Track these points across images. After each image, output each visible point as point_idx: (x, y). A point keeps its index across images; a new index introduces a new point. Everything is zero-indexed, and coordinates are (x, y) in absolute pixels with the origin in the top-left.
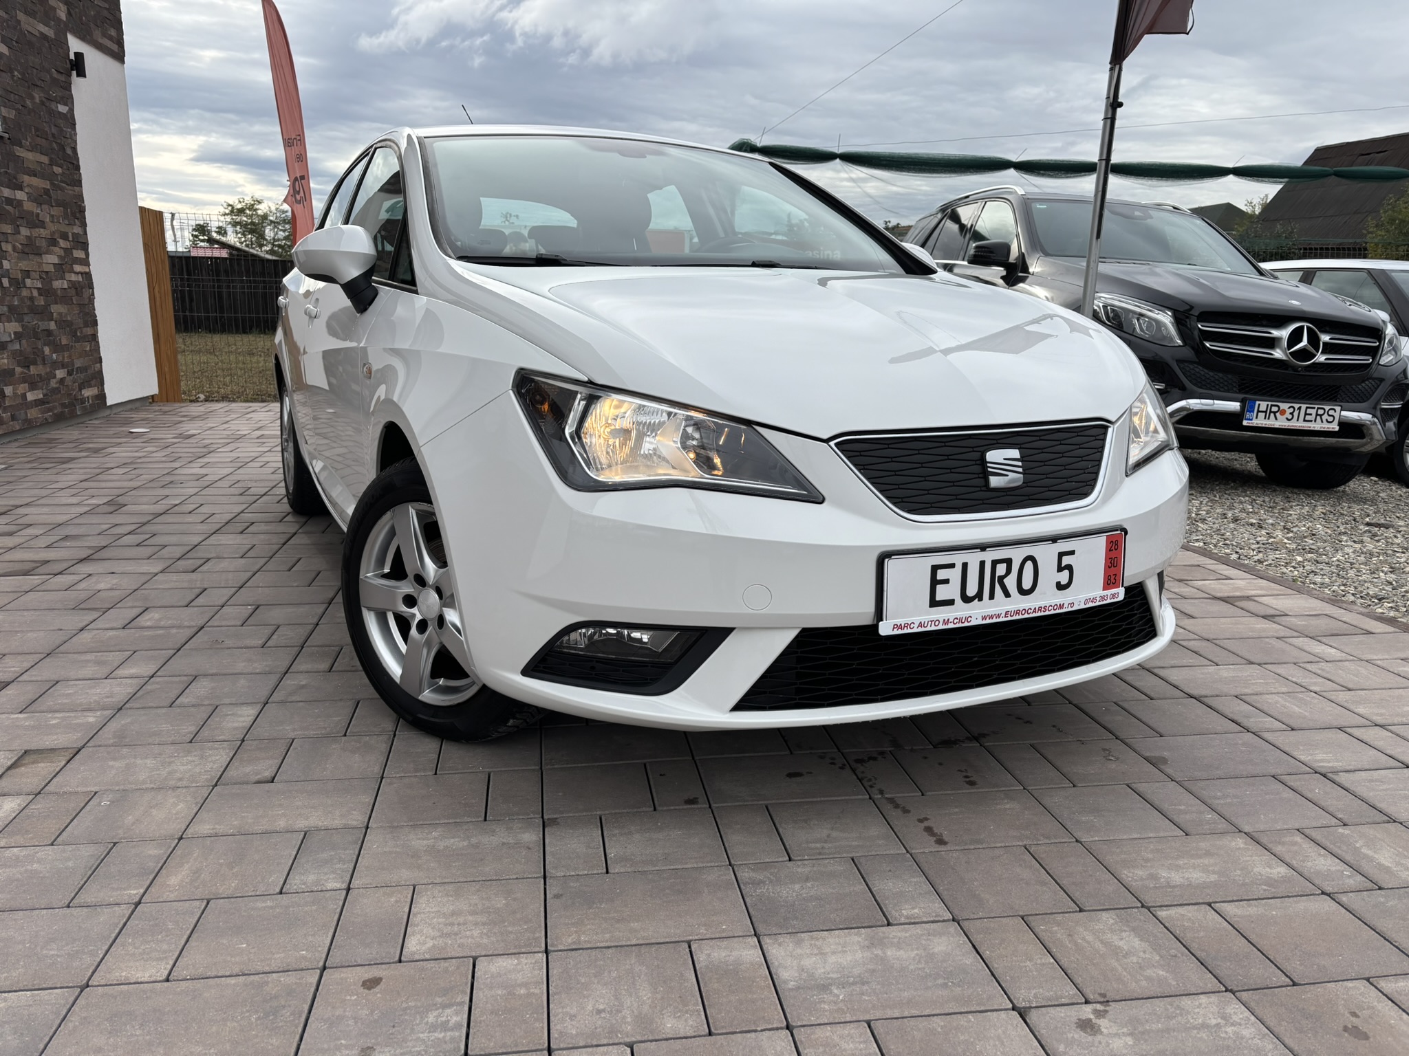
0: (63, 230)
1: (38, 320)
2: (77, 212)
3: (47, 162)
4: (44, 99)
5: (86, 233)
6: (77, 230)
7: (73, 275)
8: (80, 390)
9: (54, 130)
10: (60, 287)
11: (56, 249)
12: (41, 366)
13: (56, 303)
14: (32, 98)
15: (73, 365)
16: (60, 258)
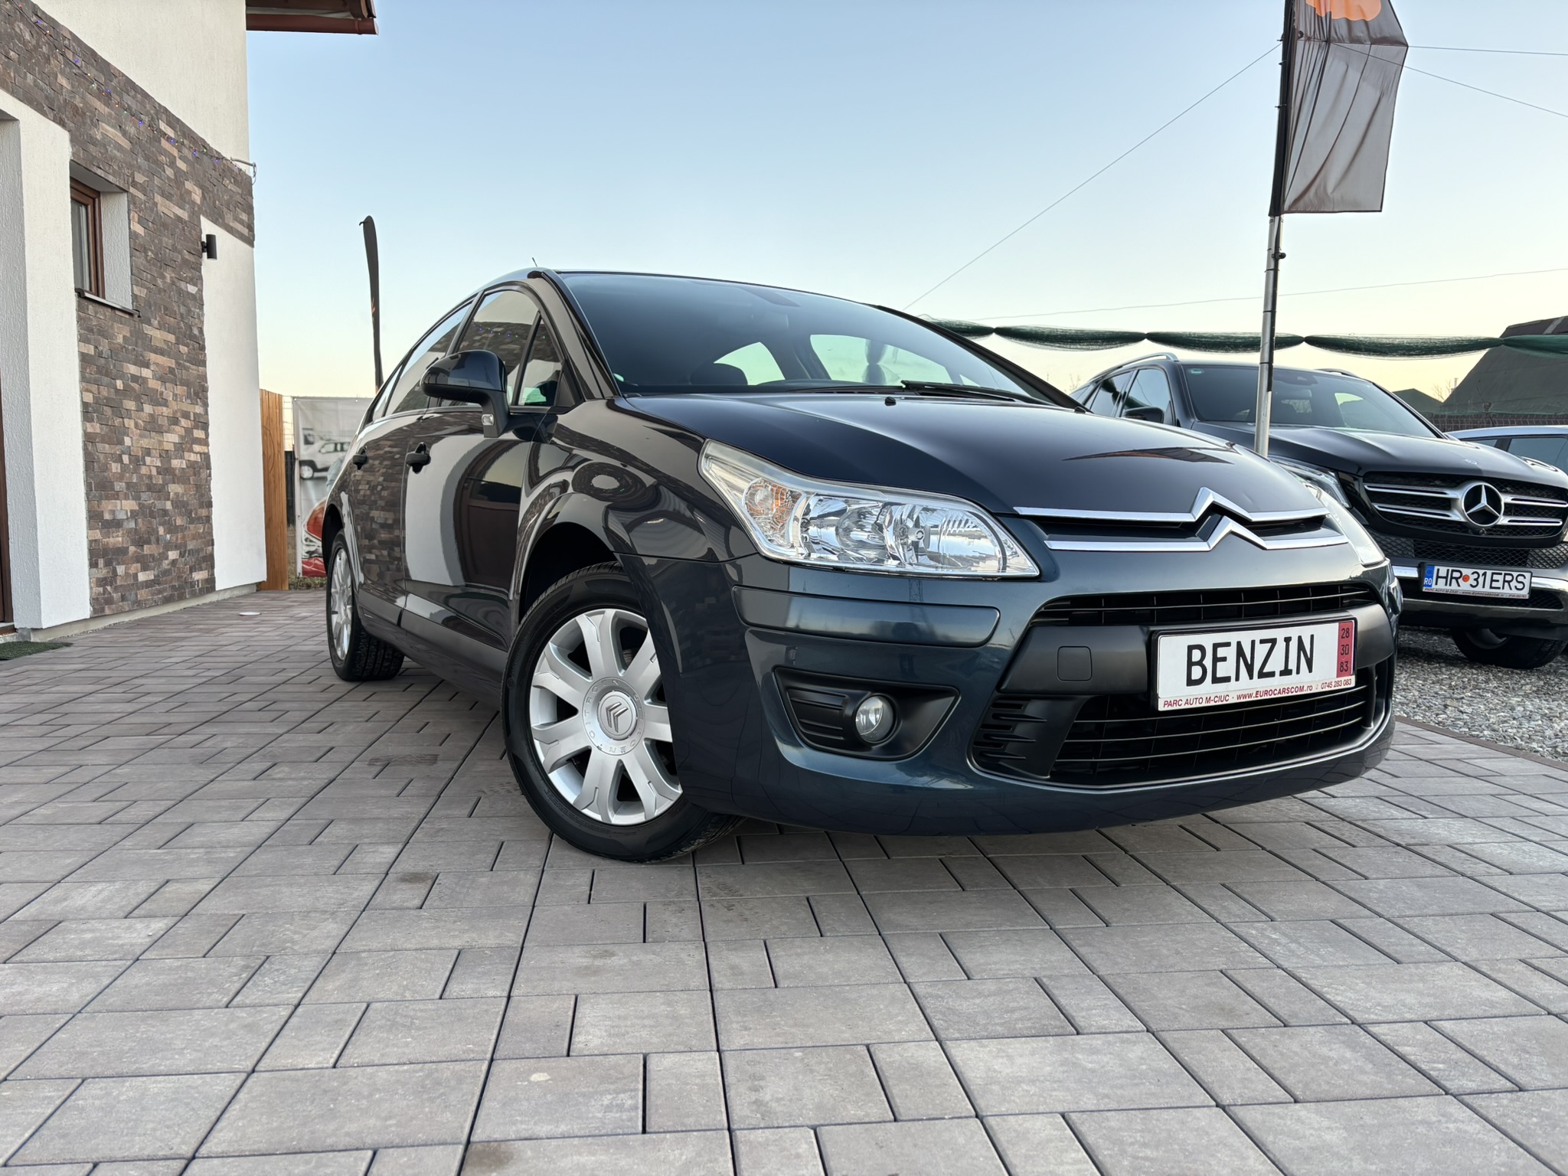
0: (185, 409)
1: (154, 499)
2: (199, 392)
3: (174, 341)
4: (176, 280)
5: (206, 413)
6: (199, 409)
7: (192, 454)
8: (191, 572)
9: (183, 310)
10: (179, 466)
11: (177, 428)
12: (154, 546)
14: (163, 277)
15: (186, 546)
16: (181, 437)
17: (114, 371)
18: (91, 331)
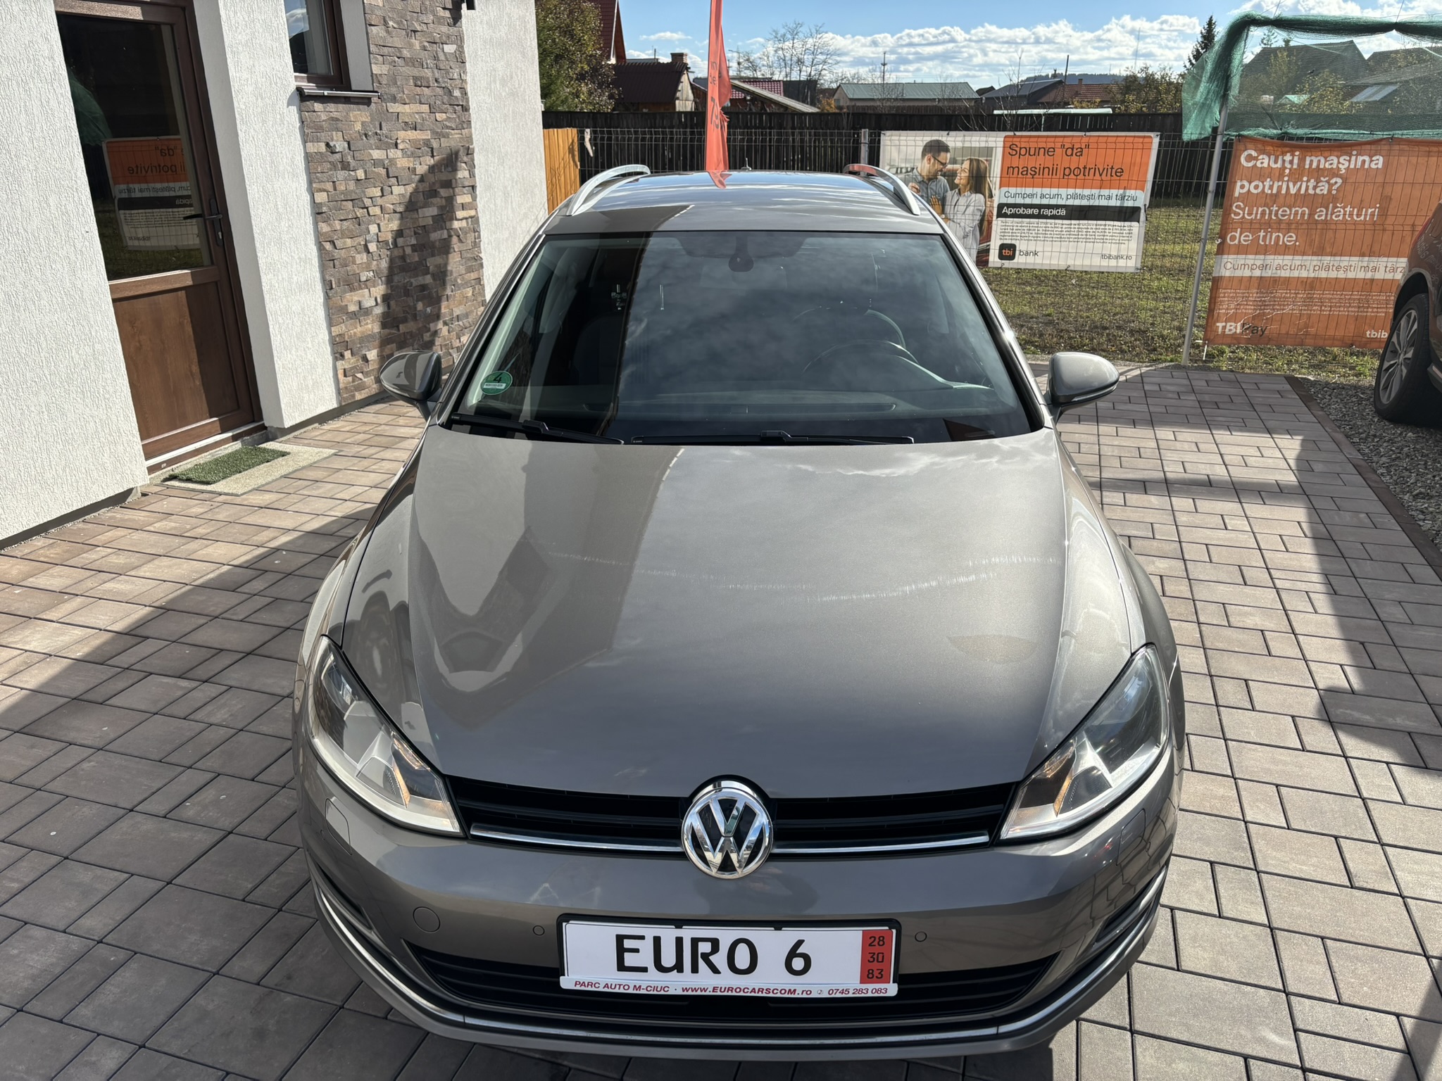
0: (444, 178)
1: (410, 277)
3: (428, 112)
4: (427, 44)
5: (473, 175)
6: (463, 174)
7: (456, 222)
8: (459, 338)
9: (438, 74)
10: (439, 237)
11: (434, 200)
13: (433, 255)
14: (411, 45)
15: (451, 314)
16: (441, 208)
17: (353, 163)
18: (319, 128)
